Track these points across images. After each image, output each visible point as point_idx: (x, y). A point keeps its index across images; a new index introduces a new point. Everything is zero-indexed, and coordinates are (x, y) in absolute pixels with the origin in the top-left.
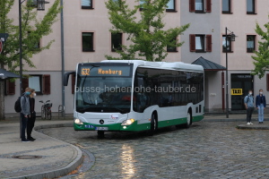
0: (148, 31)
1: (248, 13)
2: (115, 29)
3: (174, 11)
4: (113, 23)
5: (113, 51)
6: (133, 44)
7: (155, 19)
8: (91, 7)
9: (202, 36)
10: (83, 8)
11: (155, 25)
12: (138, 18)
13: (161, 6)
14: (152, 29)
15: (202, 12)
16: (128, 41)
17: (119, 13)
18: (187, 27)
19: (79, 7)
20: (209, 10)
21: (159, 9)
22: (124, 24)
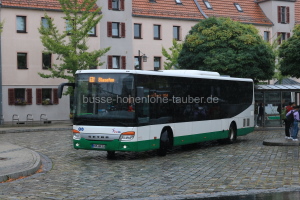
0: (75, 52)
1: (155, 39)
2: (47, 51)
3: (95, 35)
4: (45, 45)
5: (44, 68)
6: (63, 63)
7: (81, 42)
8: (24, 32)
9: (118, 57)
10: (19, 32)
11: (81, 47)
12: (67, 41)
13: (87, 31)
14: (78, 51)
15: (118, 37)
16: (57, 61)
17: (51, 36)
18: (109, 49)
19: (15, 31)
20: (123, 35)
21: (84, 34)
22: (55, 46)
